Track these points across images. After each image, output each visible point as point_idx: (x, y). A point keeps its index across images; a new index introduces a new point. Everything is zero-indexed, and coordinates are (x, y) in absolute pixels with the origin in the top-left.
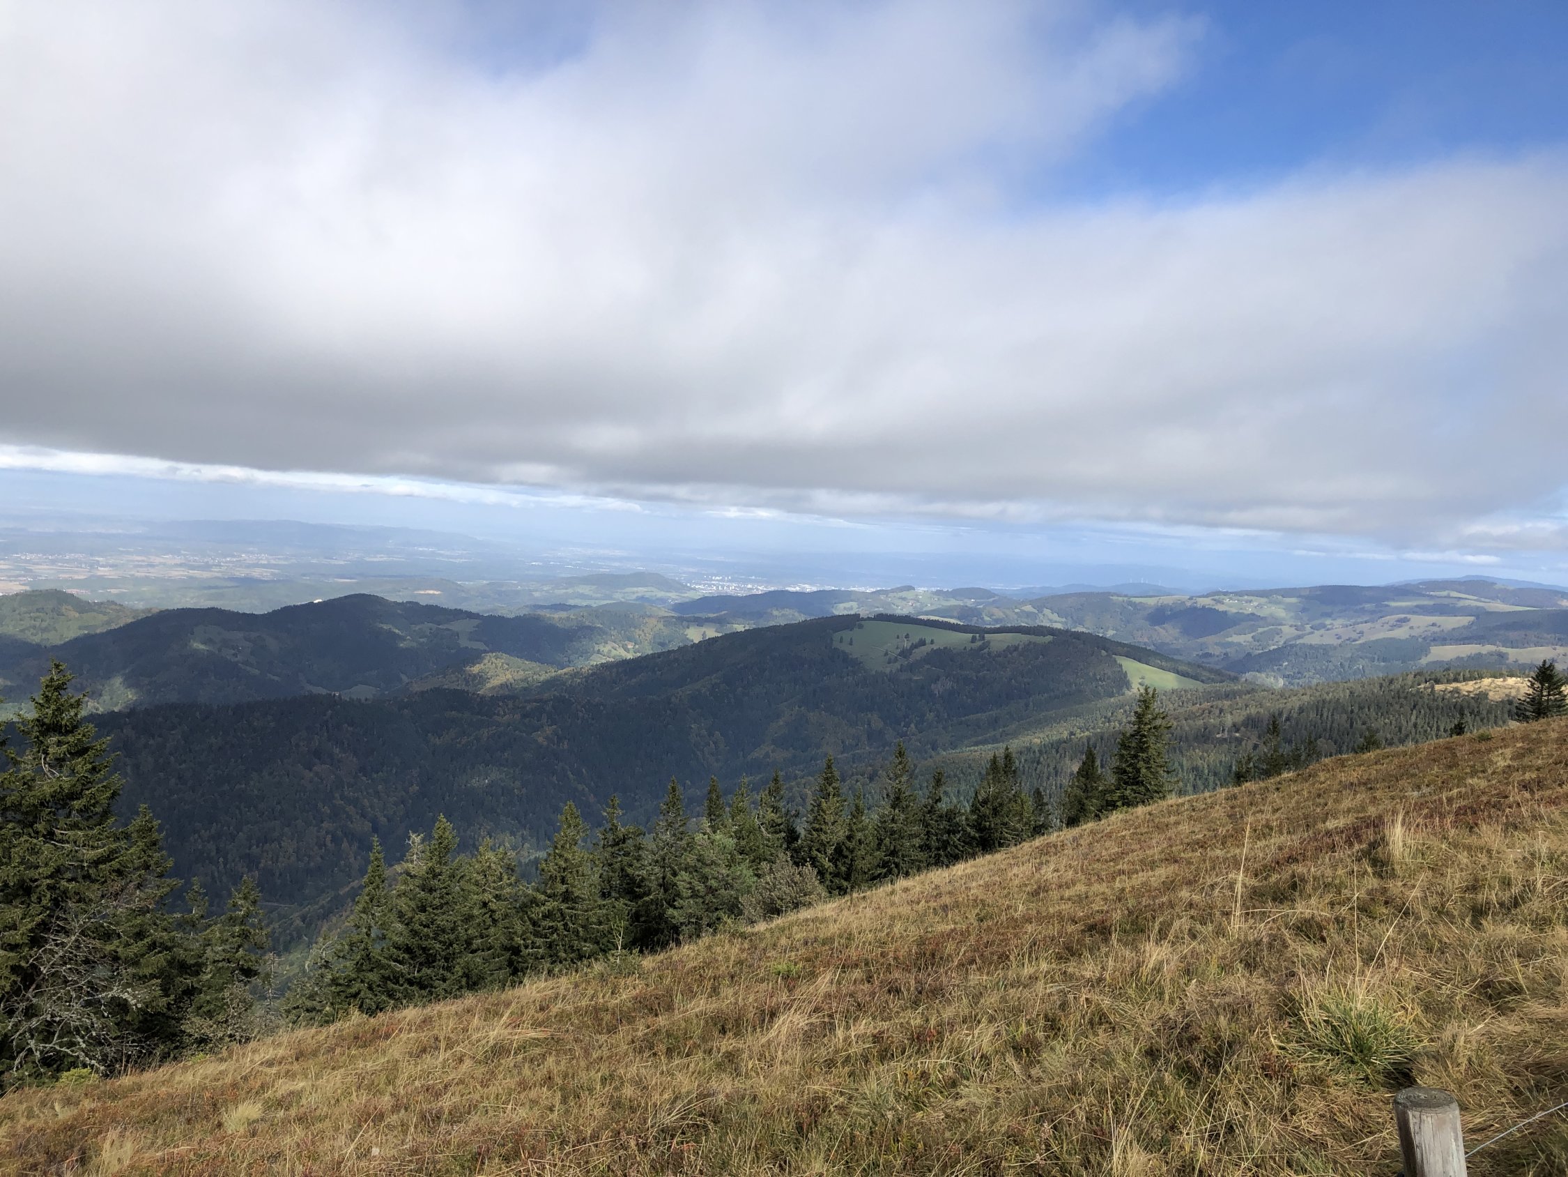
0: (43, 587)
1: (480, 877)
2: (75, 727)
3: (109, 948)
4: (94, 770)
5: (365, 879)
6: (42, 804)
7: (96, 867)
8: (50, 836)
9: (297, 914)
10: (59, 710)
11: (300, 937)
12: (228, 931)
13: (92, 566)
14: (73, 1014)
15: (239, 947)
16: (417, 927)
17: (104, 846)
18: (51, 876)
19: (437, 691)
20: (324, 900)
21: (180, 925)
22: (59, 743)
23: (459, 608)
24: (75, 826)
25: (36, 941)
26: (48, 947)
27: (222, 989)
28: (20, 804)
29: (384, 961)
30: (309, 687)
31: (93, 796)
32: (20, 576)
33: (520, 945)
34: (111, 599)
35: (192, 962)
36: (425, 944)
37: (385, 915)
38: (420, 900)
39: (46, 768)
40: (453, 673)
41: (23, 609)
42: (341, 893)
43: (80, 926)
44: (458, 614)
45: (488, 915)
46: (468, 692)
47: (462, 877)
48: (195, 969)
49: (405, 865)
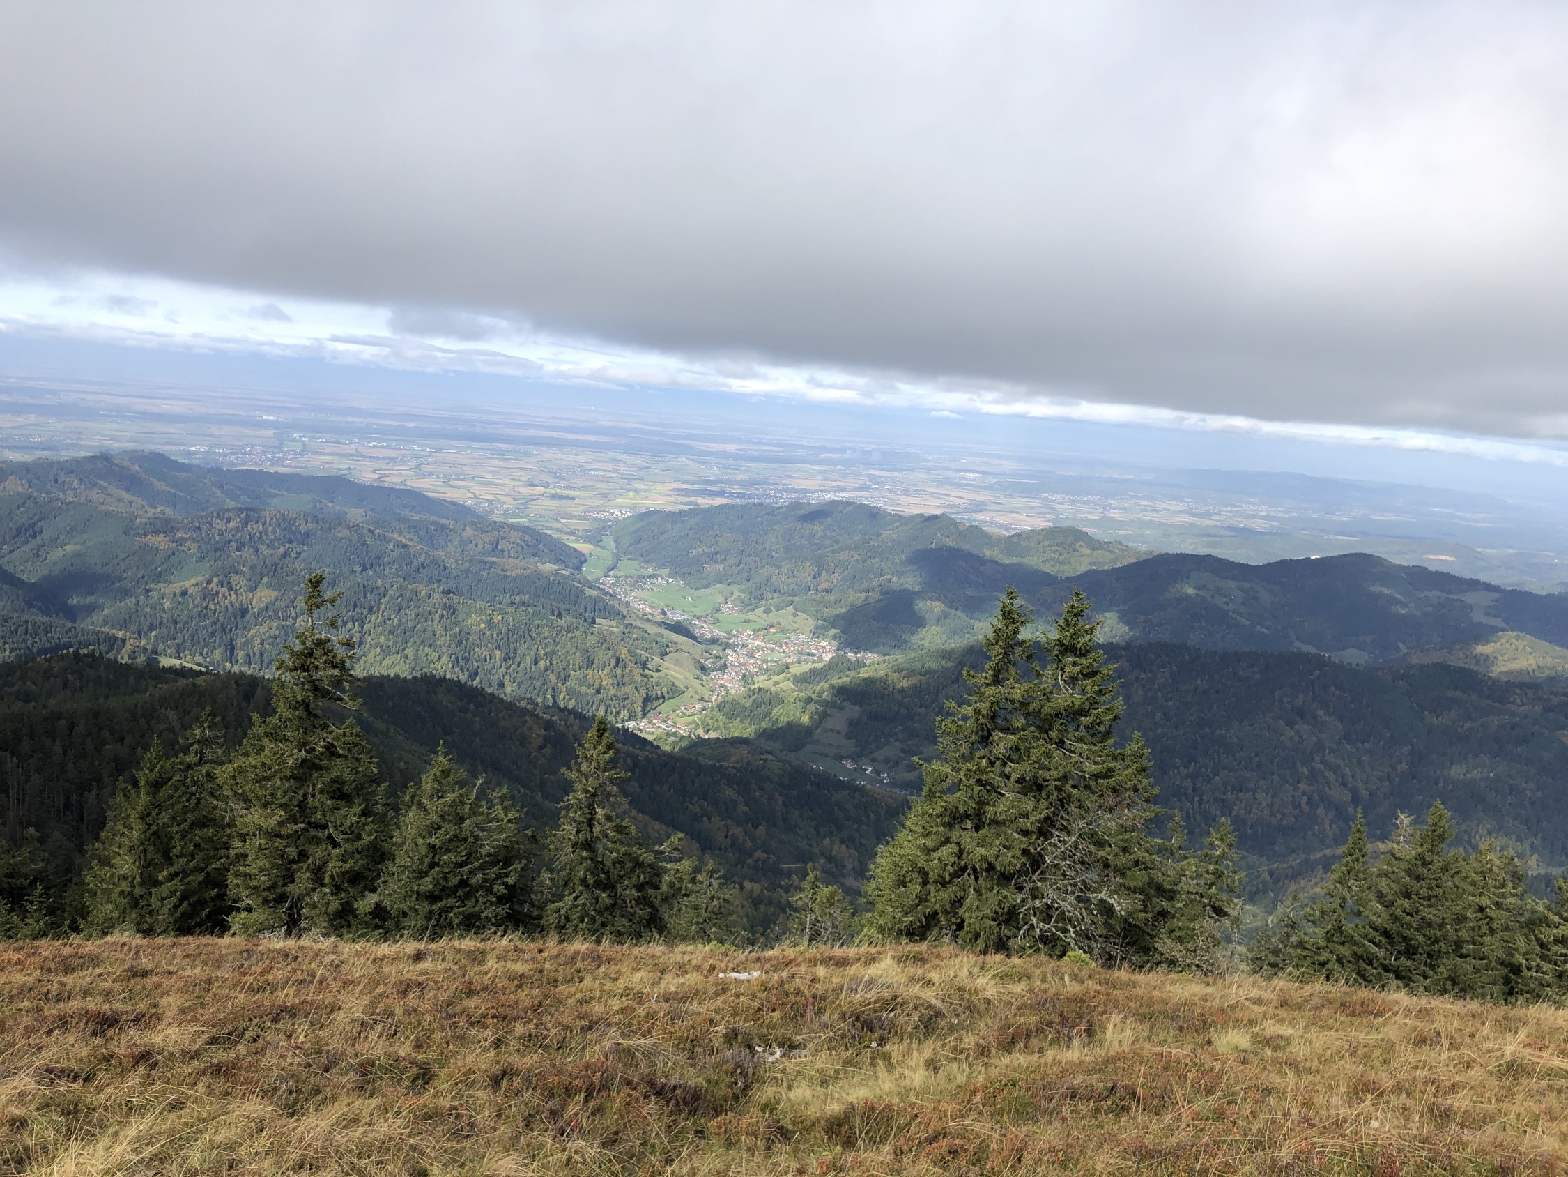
0: (1063, 525)
1: (1478, 878)
2: (1088, 652)
3: (1101, 854)
4: (1100, 692)
5: (1342, 850)
6: (1056, 715)
7: (1096, 781)
8: (1061, 744)
9: (1266, 868)
10: (1076, 635)
11: (1265, 892)
12: (1204, 867)
13: (1105, 509)
14: (1068, 905)
15: (1213, 884)
16: (1399, 912)
17: (1103, 762)
18: (1059, 780)
19: (1442, 667)
20: (1294, 860)
21: (1161, 850)
22: (1074, 664)
23: (1475, 578)
24: (1081, 740)
25: (1043, 833)
26: (1053, 841)
27: (1192, 920)
28: (1040, 712)
29: (1357, 938)
30: (1298, 644)
31: (1098, 716)
32: (1045, 513)
33: (1521, 965)
34: (1118, 539)
35: (1169, 887)
36: (1406, 933)
37: (1363, 891)
38: (1405, 885)
39: (1062, 684)
40: (1461, 649)
41: (1046, 543)
42: (1312, 857)
43: (1080, 829)
44: (1474, 584)
45: (1485, 922)
46: (1477, 673)
47: (1457, 873)
48: (1171, 895)
49: (1390, 845)
